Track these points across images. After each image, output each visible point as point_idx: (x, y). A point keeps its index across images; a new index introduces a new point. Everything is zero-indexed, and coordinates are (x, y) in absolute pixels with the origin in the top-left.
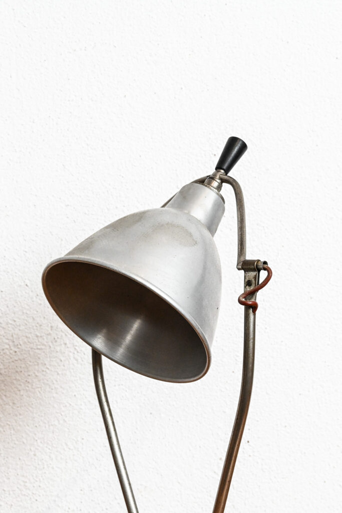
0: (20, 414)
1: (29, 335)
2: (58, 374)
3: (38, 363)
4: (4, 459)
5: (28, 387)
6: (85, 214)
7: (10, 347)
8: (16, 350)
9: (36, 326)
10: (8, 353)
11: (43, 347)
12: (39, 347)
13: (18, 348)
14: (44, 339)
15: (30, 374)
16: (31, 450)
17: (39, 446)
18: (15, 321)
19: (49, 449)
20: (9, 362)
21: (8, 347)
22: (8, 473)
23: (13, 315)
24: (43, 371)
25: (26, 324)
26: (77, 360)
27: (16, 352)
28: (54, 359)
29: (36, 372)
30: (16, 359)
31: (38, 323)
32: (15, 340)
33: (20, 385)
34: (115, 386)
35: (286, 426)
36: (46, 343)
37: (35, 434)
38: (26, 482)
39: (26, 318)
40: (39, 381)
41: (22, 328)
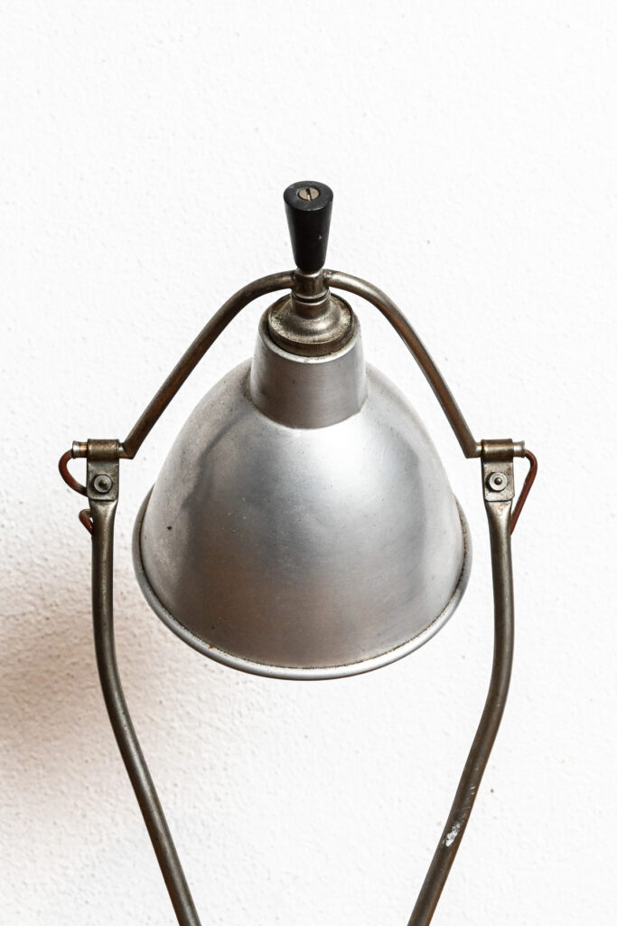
1: (74, 587)
2: (129, 661)
4: (25, 823)
7: (37, 609)
8: (48, 614)
10: (33, 621)
13: (54, 611)
16: (76, 806)
17: (92, 799)
18: (46, 560)
19: (111, 804)
21: (32, 608)
22: (32, 851)
23: (42, 548)
25: (68, 566)
27: (48, 619)
30: (49, 632)
32: (46, 597)
34: (237, 684)
35: (563, 762)
37: (85, 776)
38: (67, 868)
39: (68, 554)
41: (60, 572)
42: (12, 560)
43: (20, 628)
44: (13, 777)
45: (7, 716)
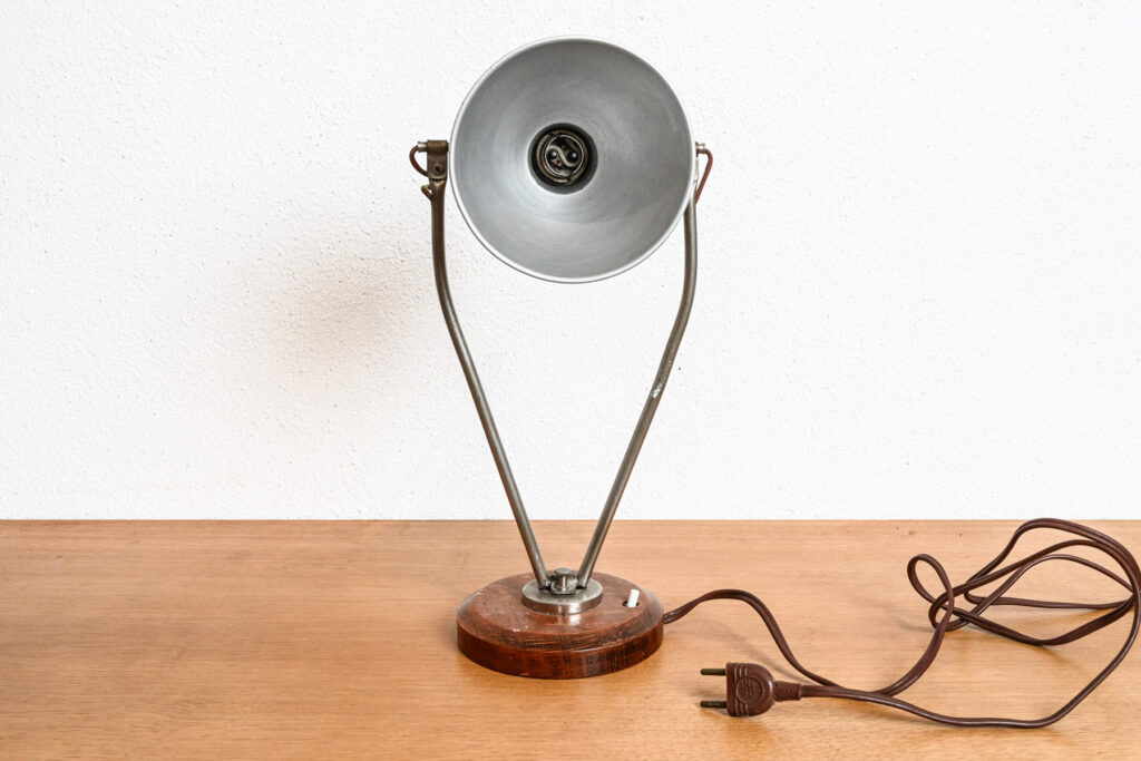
0: (410, 335)
4: (392, 387)
7: (396, 256)
8: (404, 259)
10: (393, 263)
13: (406, 257)
16: (423, 377)
18: (401, 224)
20: (395, 274)
21: (393, 255)
22: (397, 404)
30: (404, 269)
32: (401, 247)
33: (409, 301)
38: (419, 415)
42: (380, 225)
43: (386, 267)
44: (384, 359)
45: (379, 321)
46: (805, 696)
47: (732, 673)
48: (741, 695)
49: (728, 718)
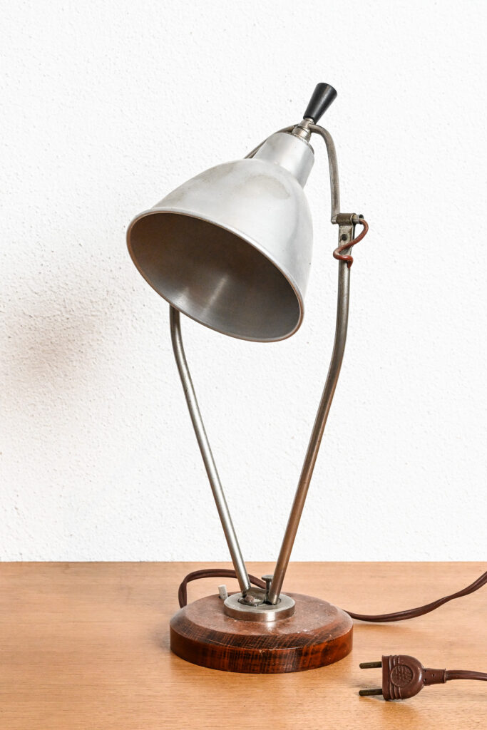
0: (73, 387)
1: (83, 300)
2: (115, 343)
3: (92, 331)
4: (55, 436)
5: (81, 357)
6: (146, 166)
7: (62, 313)
8: (68, 316)
9: (91, 291)
10: (60, 320)
11: (98, 314)
12: (94, 313)
13: (71, 315)
14: (99, 305)
15: (84, 343)
16: (84, 426)
17: (93, 422)
18: (67, 285)
19: (105, 425)
20: (61, 330)
21: (59, 313)
23: (65, 277)
24: (98, 340)
25: (80, 288)
26: (135, 328)
27: (68, 319)
28: (110, 327)
29: (90, 341)
30: (69, 326)
31: (92, 287)
32: (67, 306)
33: (73, 355)
35: (364, 403)
36: (101, 310)
37: (89, 409)
38: (79, 461)
39: (79, 282)
40: (94, 351)
41: (75, 292)
42: (48, 285)
43: (52, 324)
44: (48, 410)
45: (44, 374)
46: (450, 678)
47: (386, 664)
48: (394, 679)
49: (384, 702)
